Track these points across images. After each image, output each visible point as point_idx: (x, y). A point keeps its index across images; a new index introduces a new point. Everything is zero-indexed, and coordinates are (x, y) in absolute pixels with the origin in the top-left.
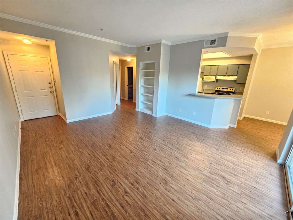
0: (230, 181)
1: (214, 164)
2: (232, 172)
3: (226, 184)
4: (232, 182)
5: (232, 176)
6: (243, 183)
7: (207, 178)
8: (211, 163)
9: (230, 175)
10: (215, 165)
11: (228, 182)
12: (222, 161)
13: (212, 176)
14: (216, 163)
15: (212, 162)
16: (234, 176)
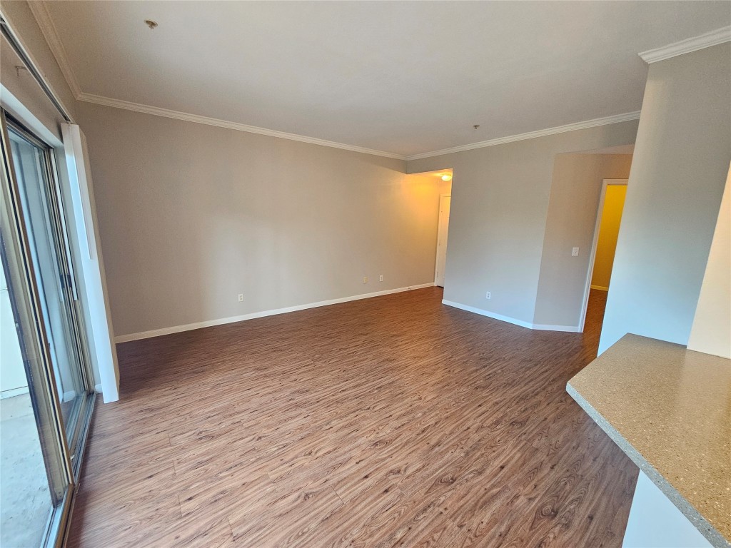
0: (199, 442)
1: (253, 442)
2: (210, 466)
3: (201, 433)
4: (194, 444)
5: (203, 455)
6: (176, 462)
7: (232, 412)
8: (260, 438)
9: (207, 453)
10: (251, 444)
11: (201, 439)
12: (252, 468)
13: (230, 422)
14: (254, 449)
15: (261, 443)
16: (201, 459)
